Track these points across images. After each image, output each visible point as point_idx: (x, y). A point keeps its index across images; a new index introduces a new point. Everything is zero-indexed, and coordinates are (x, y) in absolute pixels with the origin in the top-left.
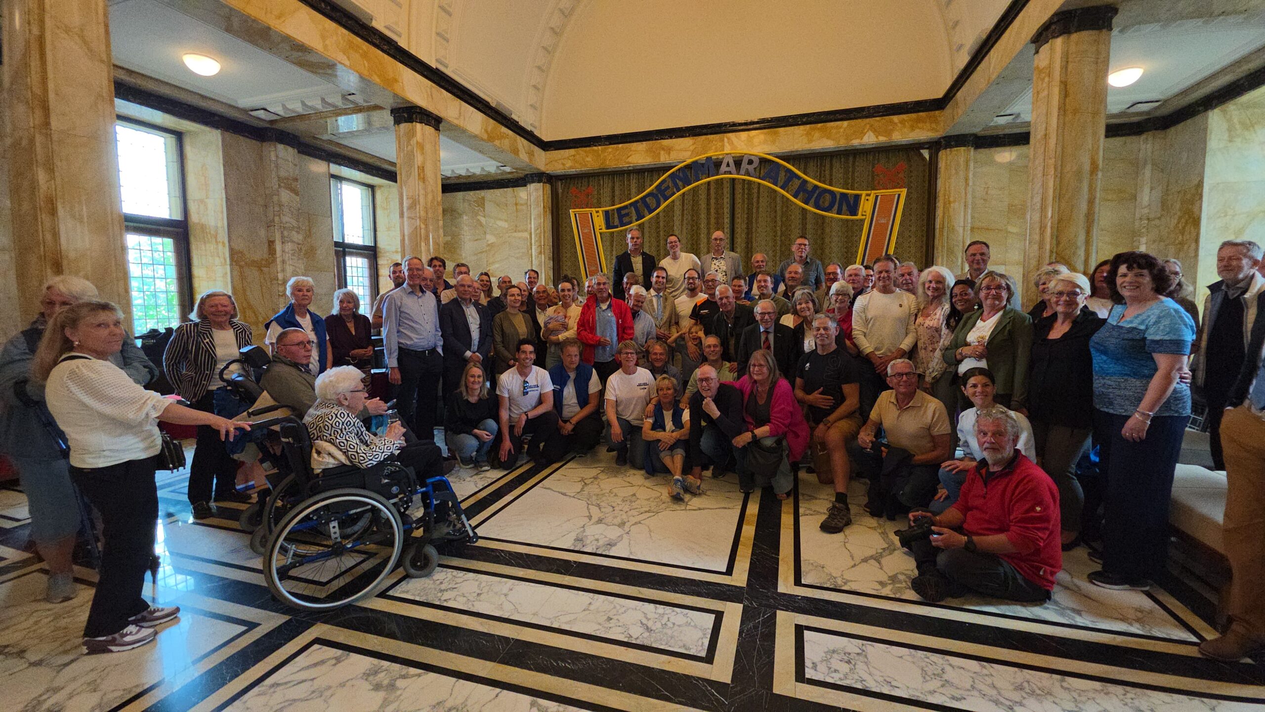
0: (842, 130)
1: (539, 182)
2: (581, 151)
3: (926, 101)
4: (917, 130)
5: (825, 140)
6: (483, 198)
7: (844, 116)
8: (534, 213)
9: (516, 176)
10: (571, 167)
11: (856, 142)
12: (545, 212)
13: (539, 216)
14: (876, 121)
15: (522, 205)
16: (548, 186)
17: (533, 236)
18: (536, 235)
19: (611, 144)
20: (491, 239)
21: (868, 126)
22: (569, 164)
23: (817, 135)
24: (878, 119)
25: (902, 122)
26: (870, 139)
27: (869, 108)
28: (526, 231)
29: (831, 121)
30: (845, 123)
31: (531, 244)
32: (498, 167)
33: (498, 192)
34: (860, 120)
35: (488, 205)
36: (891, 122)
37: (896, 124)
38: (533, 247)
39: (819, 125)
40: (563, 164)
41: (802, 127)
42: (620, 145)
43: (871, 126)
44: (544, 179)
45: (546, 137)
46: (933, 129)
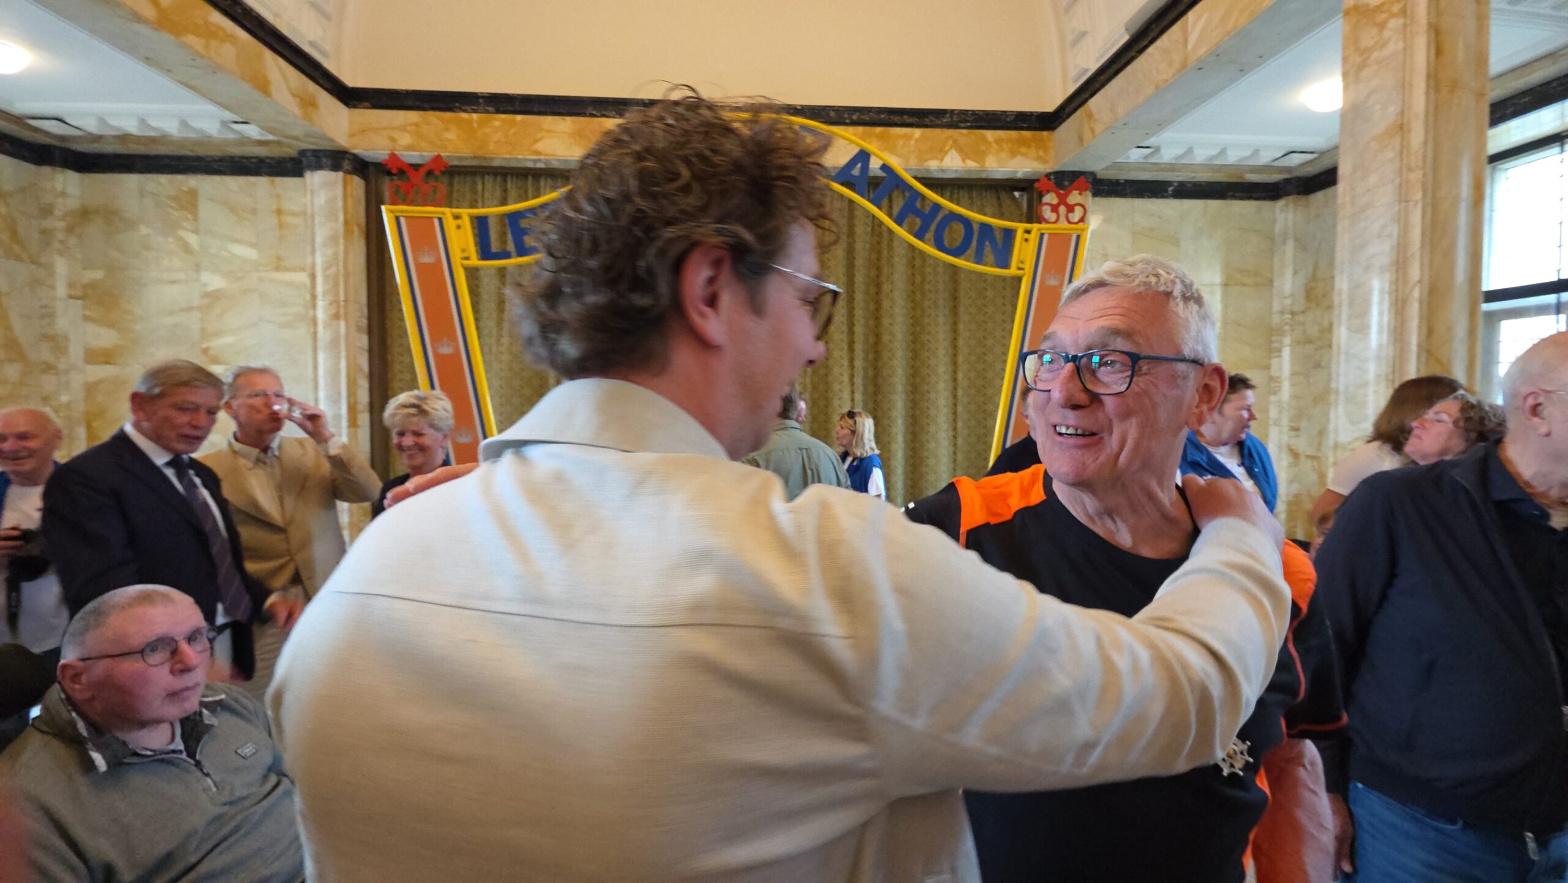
0: (913, 142)
1: (336, 168)
2: (434, 119)
3: (1031, 114)
6: (193, 193)
7: (915, 120)
8: (321, 234)
9: (276, 152)
10: (409, 148)
11: (933, 165)
12: (348, 232)
13: (333, 239)
14: (962, 135)
15: (293, 214)
16: (357, 183)
17: (319, 281)
18: (326, 278)
19: (498, 112)
20: (215, 282)
21: (950, 142)
22: (405, 139)
24: (965, 131)
26: (954, 164)
27: (952, 111)
28: (303, 269)
29: (896, 125)
30: (917, 132)
31: (314, 297)
32: (224, 124)
33: (233, 184)
34: (938, 131)
35: (206, 210)
36: (984, 139)
37: (990, 143)
38: (321, 304)
40: (393, 140)
42: (519, 117)
43: (955, 141)
44: (346, 164)
45: (352, 79)
46: (1039, 159)
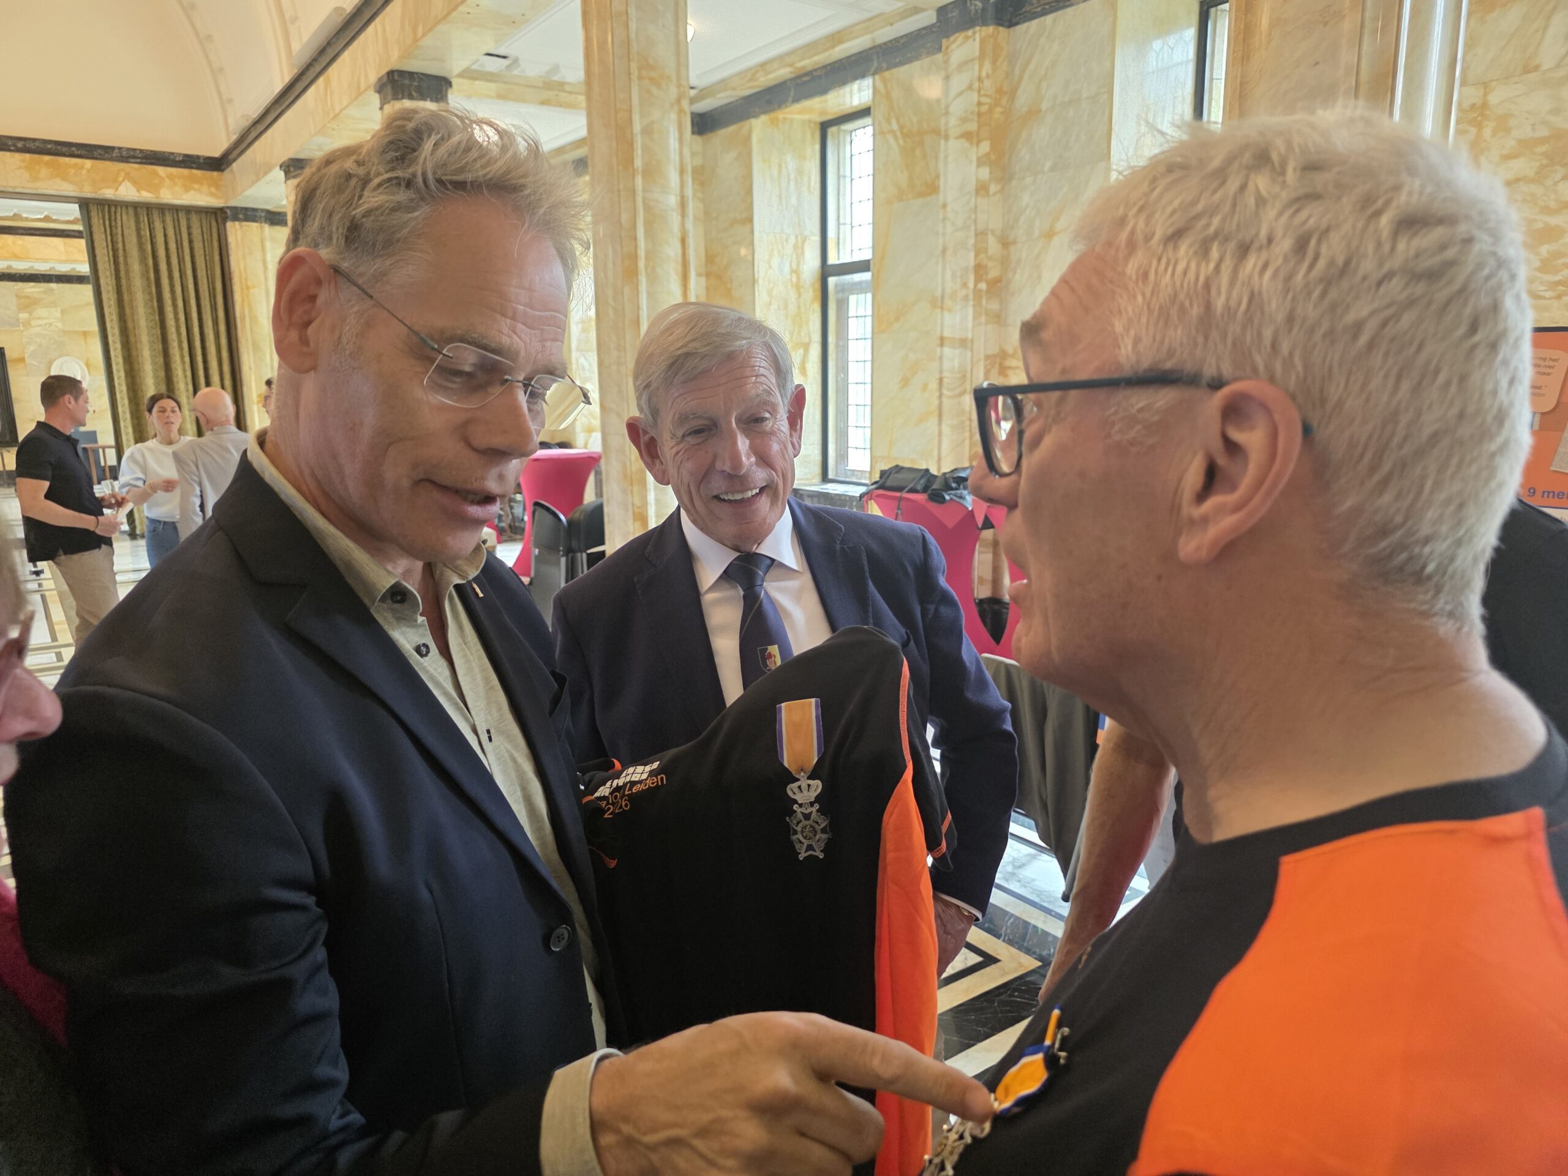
0: (84, 172)
3: (198, 157)
4: (192, 192)
5: (58, 181)
7: (83, 152)
11: (108, 193)
14: (133, 168)
21: (123, 174)
23: (44, 172)
24: (136, 166)
25: (171, 177)
26: (127, 192)
27: (120, 149)
29: (64, 155)
30: (88, 163)
34: (108, 164)
36: (156, 174)
37: (160, 177)
39: (47, 158)
41: (18, 156)
43: (127, 174)
46: (212, 195)
